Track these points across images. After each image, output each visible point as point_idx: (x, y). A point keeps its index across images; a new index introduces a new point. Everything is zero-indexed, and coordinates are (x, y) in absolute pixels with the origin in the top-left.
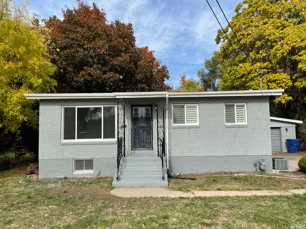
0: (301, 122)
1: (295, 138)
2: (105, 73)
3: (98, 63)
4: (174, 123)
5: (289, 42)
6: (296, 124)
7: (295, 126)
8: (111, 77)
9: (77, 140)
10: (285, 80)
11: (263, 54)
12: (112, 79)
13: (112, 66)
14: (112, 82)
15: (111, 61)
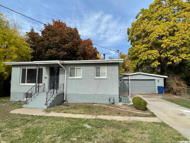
0: (166, 77)
1: (163, 86)
2: (59, 52)
3: (56, 47)
4: (70, 76)
5: (157, 33)
6: (164, 78)
7: (163, 79)
8: (62, 54)
9: (26, 84)
10: (156, 54)
11: (146, 40)
12: (62, 55)
13: (63, 49)
14: (62, 56)
15: (62, 46)
